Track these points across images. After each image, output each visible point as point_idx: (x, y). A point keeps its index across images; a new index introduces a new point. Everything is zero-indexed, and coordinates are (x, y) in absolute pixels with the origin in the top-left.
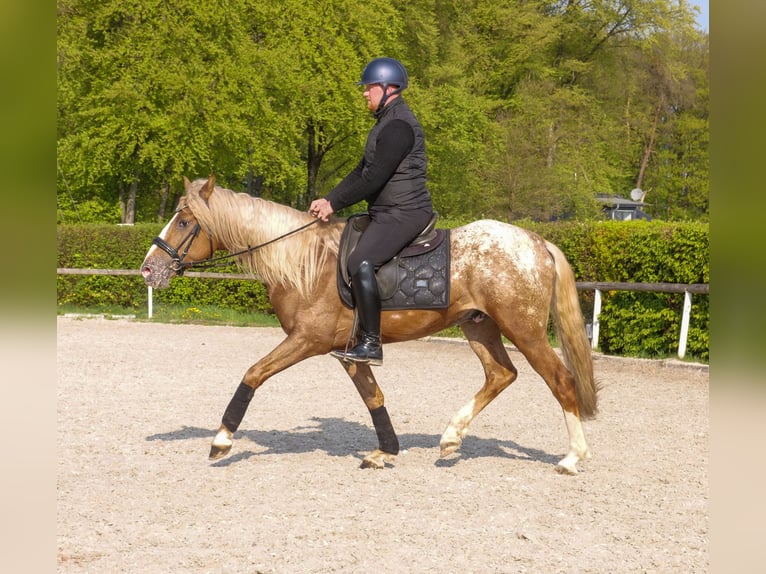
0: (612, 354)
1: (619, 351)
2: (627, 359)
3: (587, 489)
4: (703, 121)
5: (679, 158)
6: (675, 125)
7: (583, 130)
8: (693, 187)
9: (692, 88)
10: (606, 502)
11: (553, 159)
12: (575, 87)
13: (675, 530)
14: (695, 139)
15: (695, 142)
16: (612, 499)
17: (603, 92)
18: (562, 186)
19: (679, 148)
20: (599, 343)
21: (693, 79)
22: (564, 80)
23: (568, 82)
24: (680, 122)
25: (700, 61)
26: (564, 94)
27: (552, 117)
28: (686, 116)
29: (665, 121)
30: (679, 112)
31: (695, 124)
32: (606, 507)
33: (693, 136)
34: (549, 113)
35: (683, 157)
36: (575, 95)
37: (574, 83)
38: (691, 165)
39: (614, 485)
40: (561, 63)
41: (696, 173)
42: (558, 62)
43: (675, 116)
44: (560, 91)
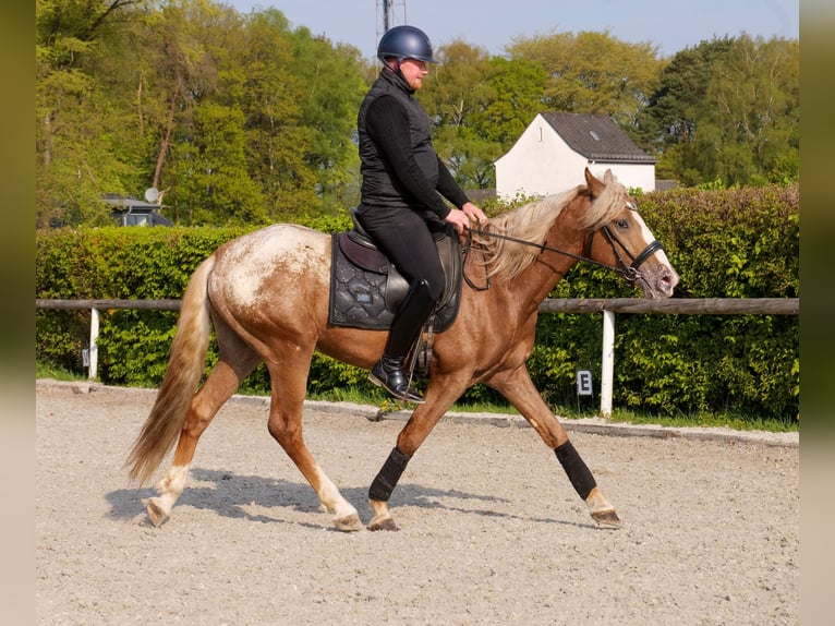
0: (114, 385)
1: (122, 381)
2: (131, 390)
3: (57, 548)
4: (227, 108)
5: (202, 152)
6: (196, 113)
7: (86, 119)
8: (218, 186)
9: (214, 70)
10: (78, 562)
11: (51, 154)
12: (75, 70)
13: (152, 592)
14: (219, 129)
15: (218, 133)
16: (84, 559)
17: (110, 74)
18: (62, 188)
19: (202, 140)
20: (98, 371)
21: (216, 61)
22: (62, 61)
23: (66, 63)
24: (201, 110)
25: (222, 38)
26: (62, 77)
27: (48, 105)
28: (208, 102)
29: (184, 108)
30: (199, 98)
31: (219, 112)
32: (77, 568)
33: (217, 126)
34: (44, 99)
35: (207, 150)
36: (75, 79)
37: (74, 65)
38: (216, 160)
39: (91, 541)
40: (57, 41)
41: (222, 169)
42: (53, 40)
43: (195, 102)
44: (56, 74)
